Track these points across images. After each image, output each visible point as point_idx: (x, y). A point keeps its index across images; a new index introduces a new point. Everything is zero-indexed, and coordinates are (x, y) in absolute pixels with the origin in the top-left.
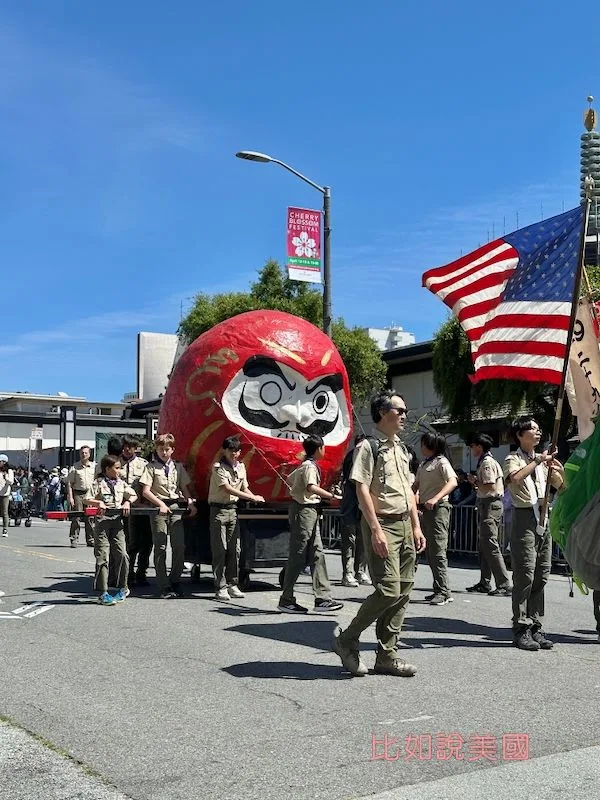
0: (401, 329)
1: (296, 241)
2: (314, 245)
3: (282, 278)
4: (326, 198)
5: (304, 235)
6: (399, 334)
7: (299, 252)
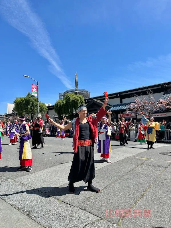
3: (31, 95)
4: (38, 83)
5: (34, 89)
6: (50, 104)
7: (34, 91)
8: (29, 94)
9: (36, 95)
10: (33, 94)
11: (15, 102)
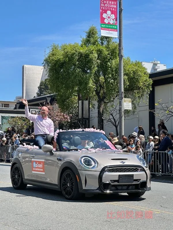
0: (159, 62)
1: (104, 15)
2: (114, 17)
6: (158, 65)
9: (114, 35)
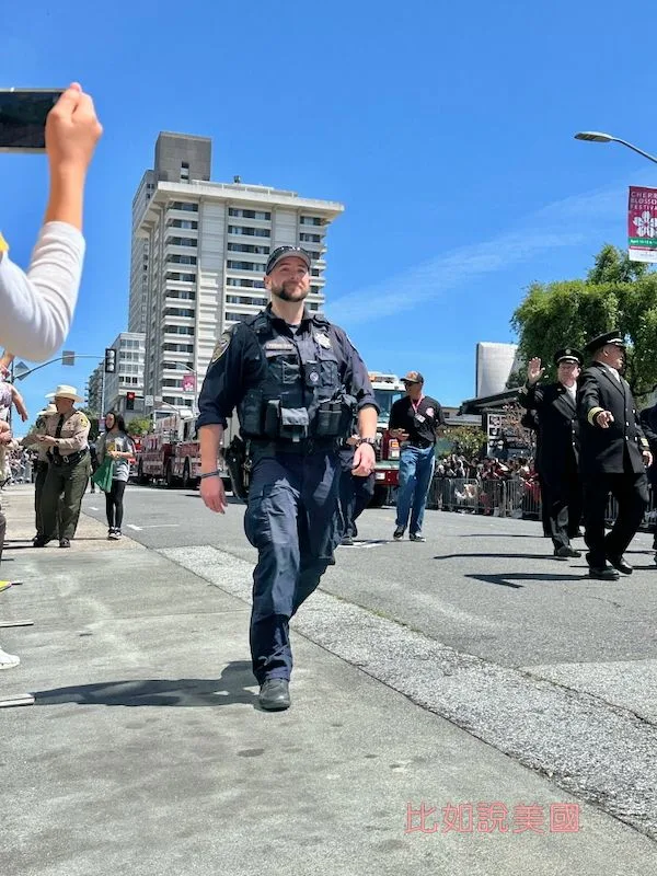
1: (637, 221)
5: (646, 215)
8: (605, 259)
10: (635, 256)
11: (520, 316)
